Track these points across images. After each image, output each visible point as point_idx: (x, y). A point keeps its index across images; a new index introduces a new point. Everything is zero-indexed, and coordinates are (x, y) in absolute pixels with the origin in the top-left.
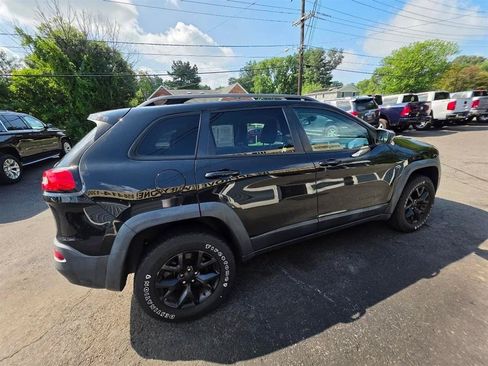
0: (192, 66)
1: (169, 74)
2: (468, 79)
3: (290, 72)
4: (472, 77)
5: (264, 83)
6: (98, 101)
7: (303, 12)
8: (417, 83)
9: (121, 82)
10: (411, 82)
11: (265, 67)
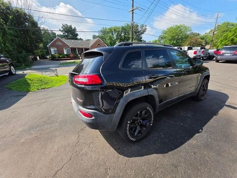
0: (73, 27)
1: (60, 30)
2: (195, 42)
3: (123, 34)
4: (196, 42)
5: (111, 38)
6: (20, 43)
7: (133, 6)
8: (177, 43)
9: (34, 33)
10: (175, 42)
11: (111, 31)
